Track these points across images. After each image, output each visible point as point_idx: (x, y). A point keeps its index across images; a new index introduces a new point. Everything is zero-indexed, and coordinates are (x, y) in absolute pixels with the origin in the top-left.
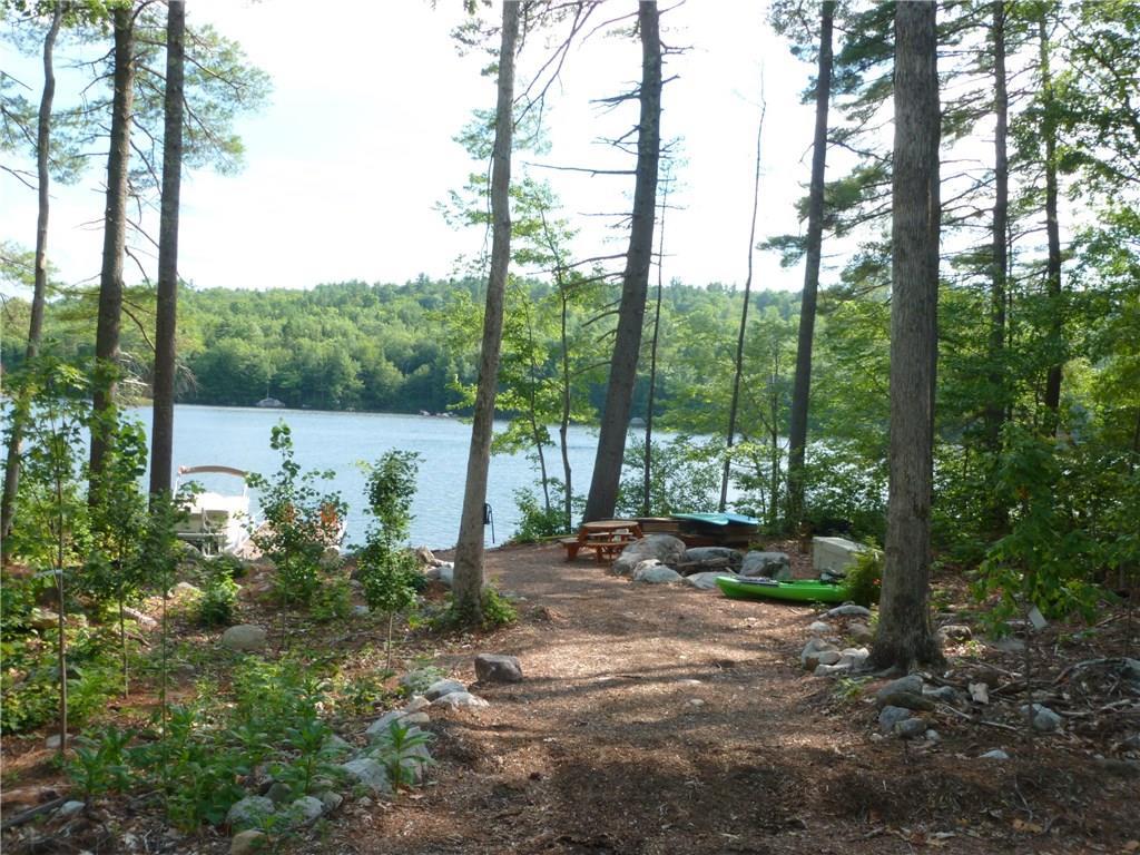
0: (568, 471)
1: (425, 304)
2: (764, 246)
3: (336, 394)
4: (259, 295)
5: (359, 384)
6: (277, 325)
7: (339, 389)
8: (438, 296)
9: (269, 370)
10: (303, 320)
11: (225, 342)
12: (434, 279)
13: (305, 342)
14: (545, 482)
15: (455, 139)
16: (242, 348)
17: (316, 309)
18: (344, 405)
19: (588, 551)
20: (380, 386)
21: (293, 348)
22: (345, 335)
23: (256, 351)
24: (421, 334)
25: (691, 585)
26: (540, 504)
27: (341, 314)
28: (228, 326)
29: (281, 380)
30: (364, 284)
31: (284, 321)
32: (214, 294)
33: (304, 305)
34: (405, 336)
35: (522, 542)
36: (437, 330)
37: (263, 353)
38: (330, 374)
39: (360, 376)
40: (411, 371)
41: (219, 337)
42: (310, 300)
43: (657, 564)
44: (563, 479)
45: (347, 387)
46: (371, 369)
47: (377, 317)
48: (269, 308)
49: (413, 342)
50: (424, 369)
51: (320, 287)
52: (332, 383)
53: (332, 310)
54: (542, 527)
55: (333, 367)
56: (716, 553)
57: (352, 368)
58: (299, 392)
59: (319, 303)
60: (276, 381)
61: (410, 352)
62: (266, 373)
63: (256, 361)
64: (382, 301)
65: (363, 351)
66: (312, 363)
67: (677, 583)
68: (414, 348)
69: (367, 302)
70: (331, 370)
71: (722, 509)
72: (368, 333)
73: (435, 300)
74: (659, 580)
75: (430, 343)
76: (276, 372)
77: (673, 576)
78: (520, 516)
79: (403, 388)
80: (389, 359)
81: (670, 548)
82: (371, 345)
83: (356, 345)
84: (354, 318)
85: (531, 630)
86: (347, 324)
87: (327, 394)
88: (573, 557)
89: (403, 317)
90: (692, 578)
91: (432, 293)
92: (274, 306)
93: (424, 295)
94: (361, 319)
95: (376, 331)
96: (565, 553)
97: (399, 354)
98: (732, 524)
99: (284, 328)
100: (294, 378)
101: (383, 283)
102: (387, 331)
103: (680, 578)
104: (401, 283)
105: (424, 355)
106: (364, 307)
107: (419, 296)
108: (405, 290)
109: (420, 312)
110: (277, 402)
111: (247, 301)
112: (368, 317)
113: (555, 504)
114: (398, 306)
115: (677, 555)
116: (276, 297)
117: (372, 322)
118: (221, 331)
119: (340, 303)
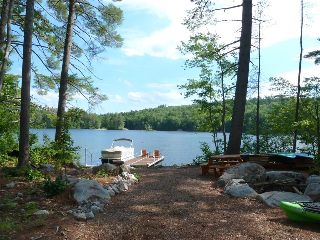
2: (307, 56)
3: (194, 127)
6: (181, 113)
9: (180, 123)
10: (187, 112)
11: (170, 117)
13: (187, 116)
15: (182, 24)
16: (174, 118)
21: (185, 117)
23: (177, 119)
25: (262, 202)
28: (171, 113)
29: (182, 125)
31: (183, 112)
32: (170, 107)
37: (178, 119)
38: (193, 123)
41: (169, 116)
43: (241, 182)
48: (181, 109)
52: (193, 125)
55: (194, 121)
56: (286, 175)
57: (198, 121)
58: (186, 127)
60: (181, 125)
62: (179, 123)
63: (177, 121)
66: (189, 121)
67: (252, 199)
71: (294, 151)
74: (238, 195)
76: (181, 123)
77: (250, 192)
81: (254, 171)
87: (192, 128)
90: (264, 196)
92: (182, 109)
98: (298, 157)
99: (183, 113)
100: (185, 124)
103: (255, 194)
110: (181, 130)
111: (176, 108)
115: (259, 175)
116: (183, 107)
118: (169, 114)
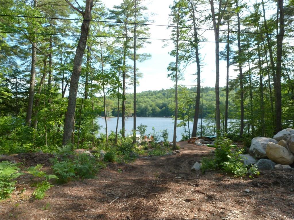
0: (189, 130)
1: (164, 94)
4: (131, 94)
5: (152, 112)
7: (148, 113)
8: (166, 93)
12: (165, 89)
14: (186, 132)
17: (142, 97)
18: (148, 116)
19: (191, 142)
20: (156, 112)
22: (148, 102)
24: (163, 101)
26: (185, 135)
27: (147, 98)
30: (151, 91)
33: (140, 96)
34: (160, 102)
35: (182, 141)
36: (166, 100)
38: (146, 110)
39: (151, 110)
40: (161, 108)
42: (141, 95)
43: (200, 143)
44: (188, 131)
45: (149, 112)
46: (154, 108)
47: (154, 98)
49: (162, 103)
50: (164, 108)
51: (142, 92)
52: (146, 112)
53: (145, 97)
54: (185, 138)
55: (146, 108)
56: (209, 141)
57: (150, 108)
59: (143, 96)
61: (161, 105)
64: (155, 94)
65: (152, 105)
66: (142, 108)
68: (162, 104)
69: (152, 95)
70: (146, 109)
72: (153, 101)
73: (166, 94)
74: (199, 145)
75: (165, 103)
78: (182, 137)
79: (160, 112)
80: (157, 106)
81: (202, 141)
82: (153, 104)
83: (151, 104)
84: (150, 98)
85: (182, 150)
86: (148, 99)
87: (145, 114)
88: (189, 142)
89: (159, 97)
91: (165, 92)
93: (164, 93)
94: (151, 98)
95: (155, 101)
96: (188, 142)
97: (159, 105)
101: (155, 90)
102: (157, 101)
103: (203, 145)
104: (159, 90)
105: (164, 105)
106: (152, 96)
107: (162, 93)
108: (159, 92)
109: (163, 96)
111: (129, 96)
112: (153, 98)
113: (187, 135)
114: (158, 95)
117: (153, 99)
119: (147, 95)
